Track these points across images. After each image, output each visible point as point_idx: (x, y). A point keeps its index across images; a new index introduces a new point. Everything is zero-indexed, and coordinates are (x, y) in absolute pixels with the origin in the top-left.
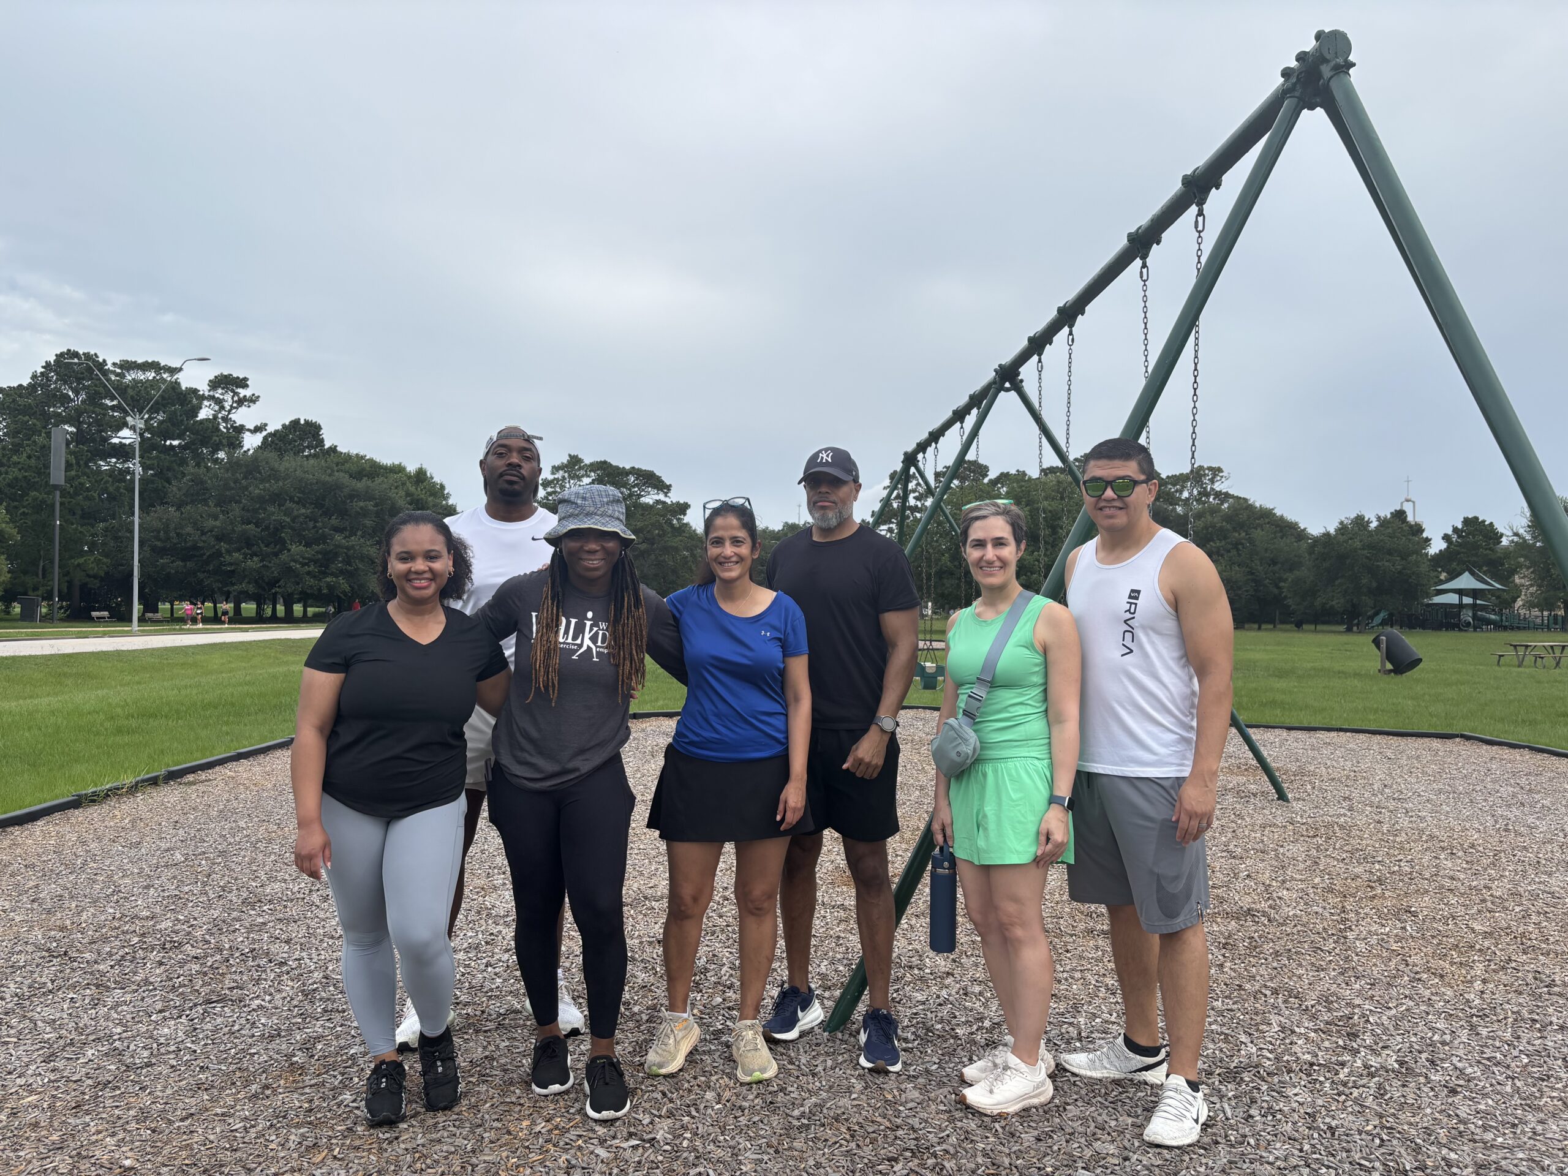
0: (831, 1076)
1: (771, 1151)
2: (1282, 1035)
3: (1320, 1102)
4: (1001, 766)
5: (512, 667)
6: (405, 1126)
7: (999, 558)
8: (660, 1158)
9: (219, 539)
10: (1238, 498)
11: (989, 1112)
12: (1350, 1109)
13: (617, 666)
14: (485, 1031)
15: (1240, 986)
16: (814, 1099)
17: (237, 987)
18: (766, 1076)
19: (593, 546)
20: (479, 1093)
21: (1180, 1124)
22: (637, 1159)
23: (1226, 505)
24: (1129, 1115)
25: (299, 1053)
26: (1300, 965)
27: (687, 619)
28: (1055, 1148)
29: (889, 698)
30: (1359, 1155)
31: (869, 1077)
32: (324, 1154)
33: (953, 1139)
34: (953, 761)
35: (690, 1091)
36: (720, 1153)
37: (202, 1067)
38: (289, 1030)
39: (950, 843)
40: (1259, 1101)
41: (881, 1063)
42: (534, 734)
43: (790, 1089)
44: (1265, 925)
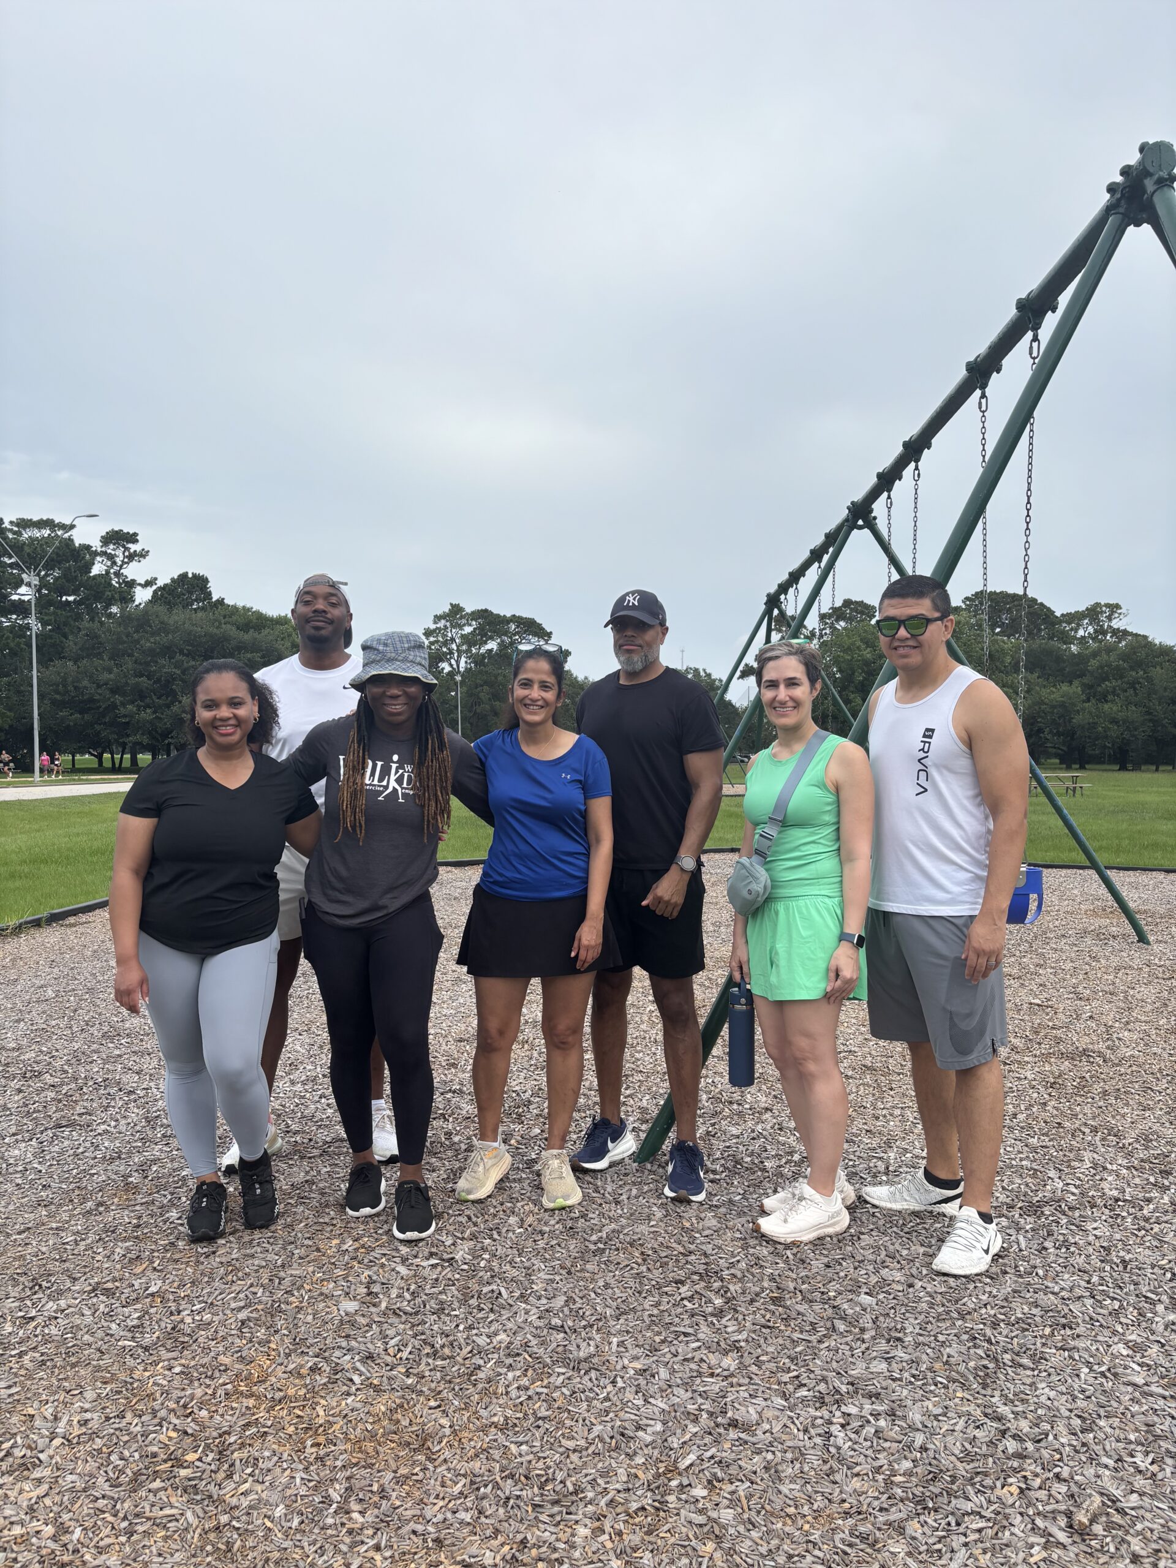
0: (633, 1205)
1: (564, 1272)
2: (1093, 1171)
3: (1118, 1236)
4: (793, 904)
5: (323, 811)
6: (223, 1242)
7: (791, 698)
8: (457, 1276)
9: (114, 691)
10: (1137, 635)
11: (782, 1240)
12: (1148, 1244)
13: (423, 806)
14: (310, 1158)
15: (1059, 1124)
16: (613, 1226)
17: (86, 1113)
18: (569, 1203)
19: (395, 691)
20: (295, 1213)
21: (969, 1254)
22: (435, 1277)
23: (1124, 643)
24: (922, 1245)
25: (136, 1174)
26: (1127, 1104)
27: (491, 763)
28: (842, 1274)
29: (691, 838)
30: (1147, 1288)
31: (671, 1206)
32: (144, 1266)
33: (743, 1265)
34: (745, 899)
35: (495, 1215)
36: (515, 1273)
37: (44, 1186)
38: (129, 1153)
39: (747, 980)
40: (1056, 1234)
41: (683, 1192)
42: (344, 872)
43: (591, 1215)
44: (1099, 1066)
